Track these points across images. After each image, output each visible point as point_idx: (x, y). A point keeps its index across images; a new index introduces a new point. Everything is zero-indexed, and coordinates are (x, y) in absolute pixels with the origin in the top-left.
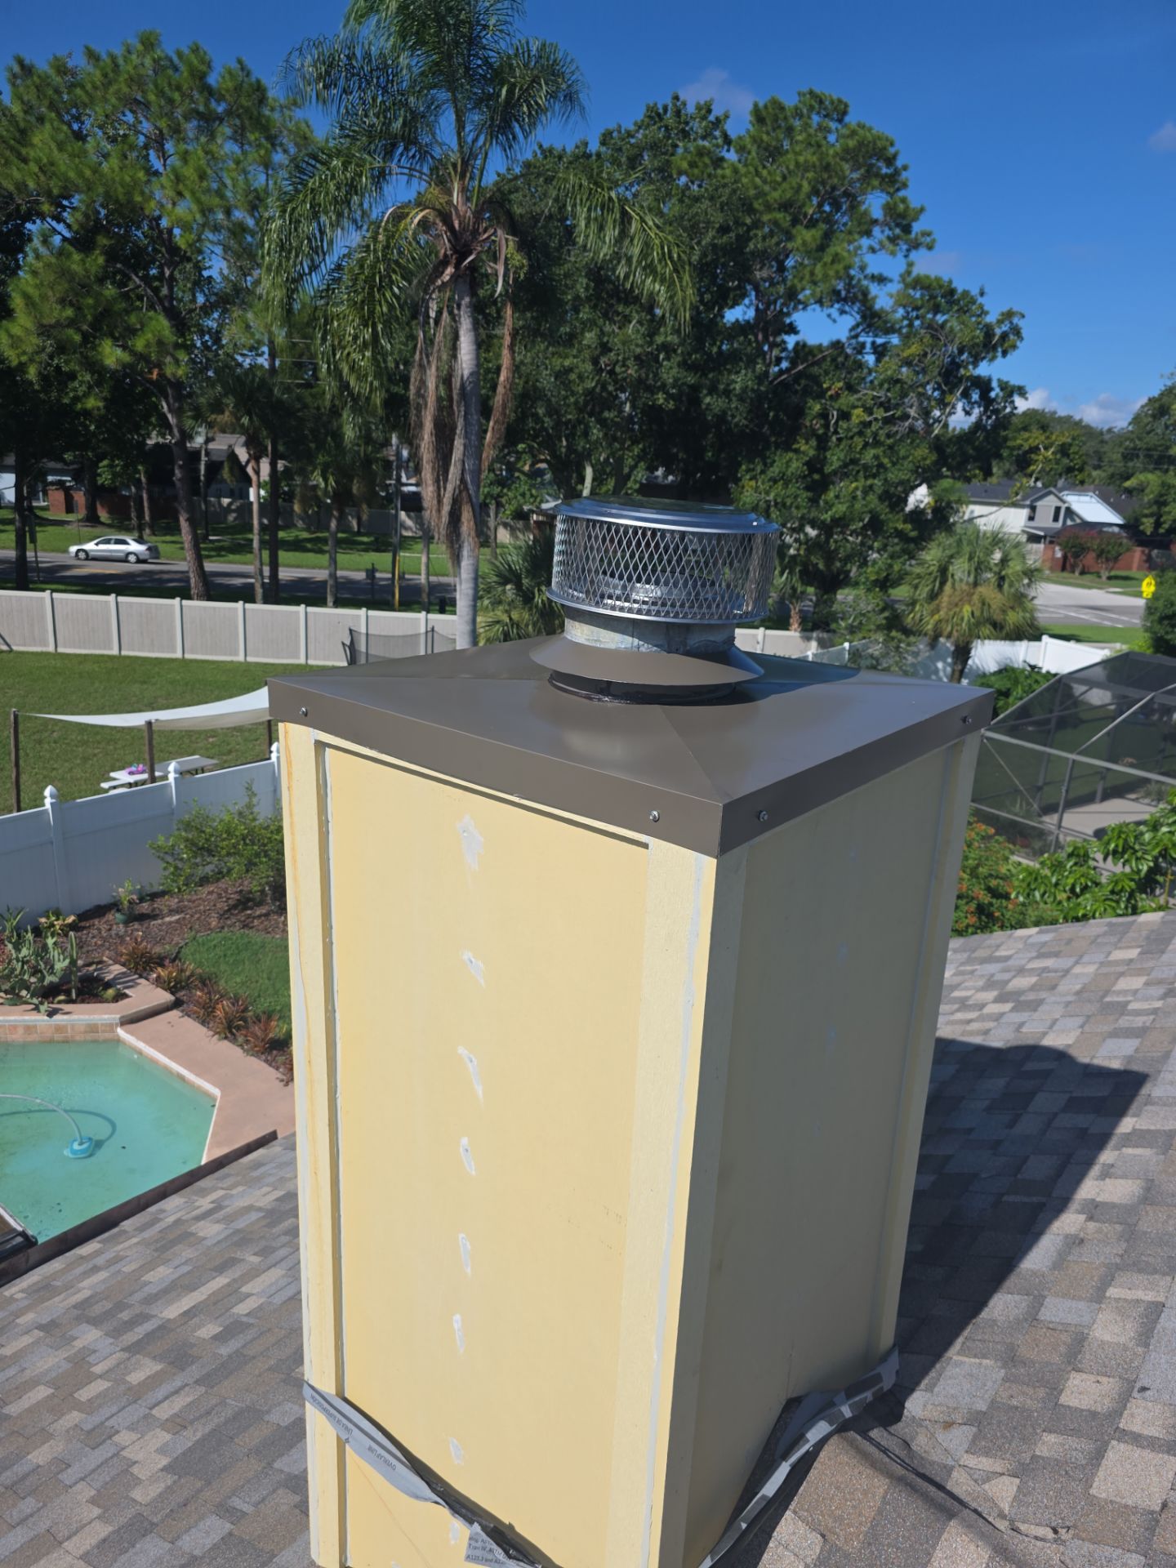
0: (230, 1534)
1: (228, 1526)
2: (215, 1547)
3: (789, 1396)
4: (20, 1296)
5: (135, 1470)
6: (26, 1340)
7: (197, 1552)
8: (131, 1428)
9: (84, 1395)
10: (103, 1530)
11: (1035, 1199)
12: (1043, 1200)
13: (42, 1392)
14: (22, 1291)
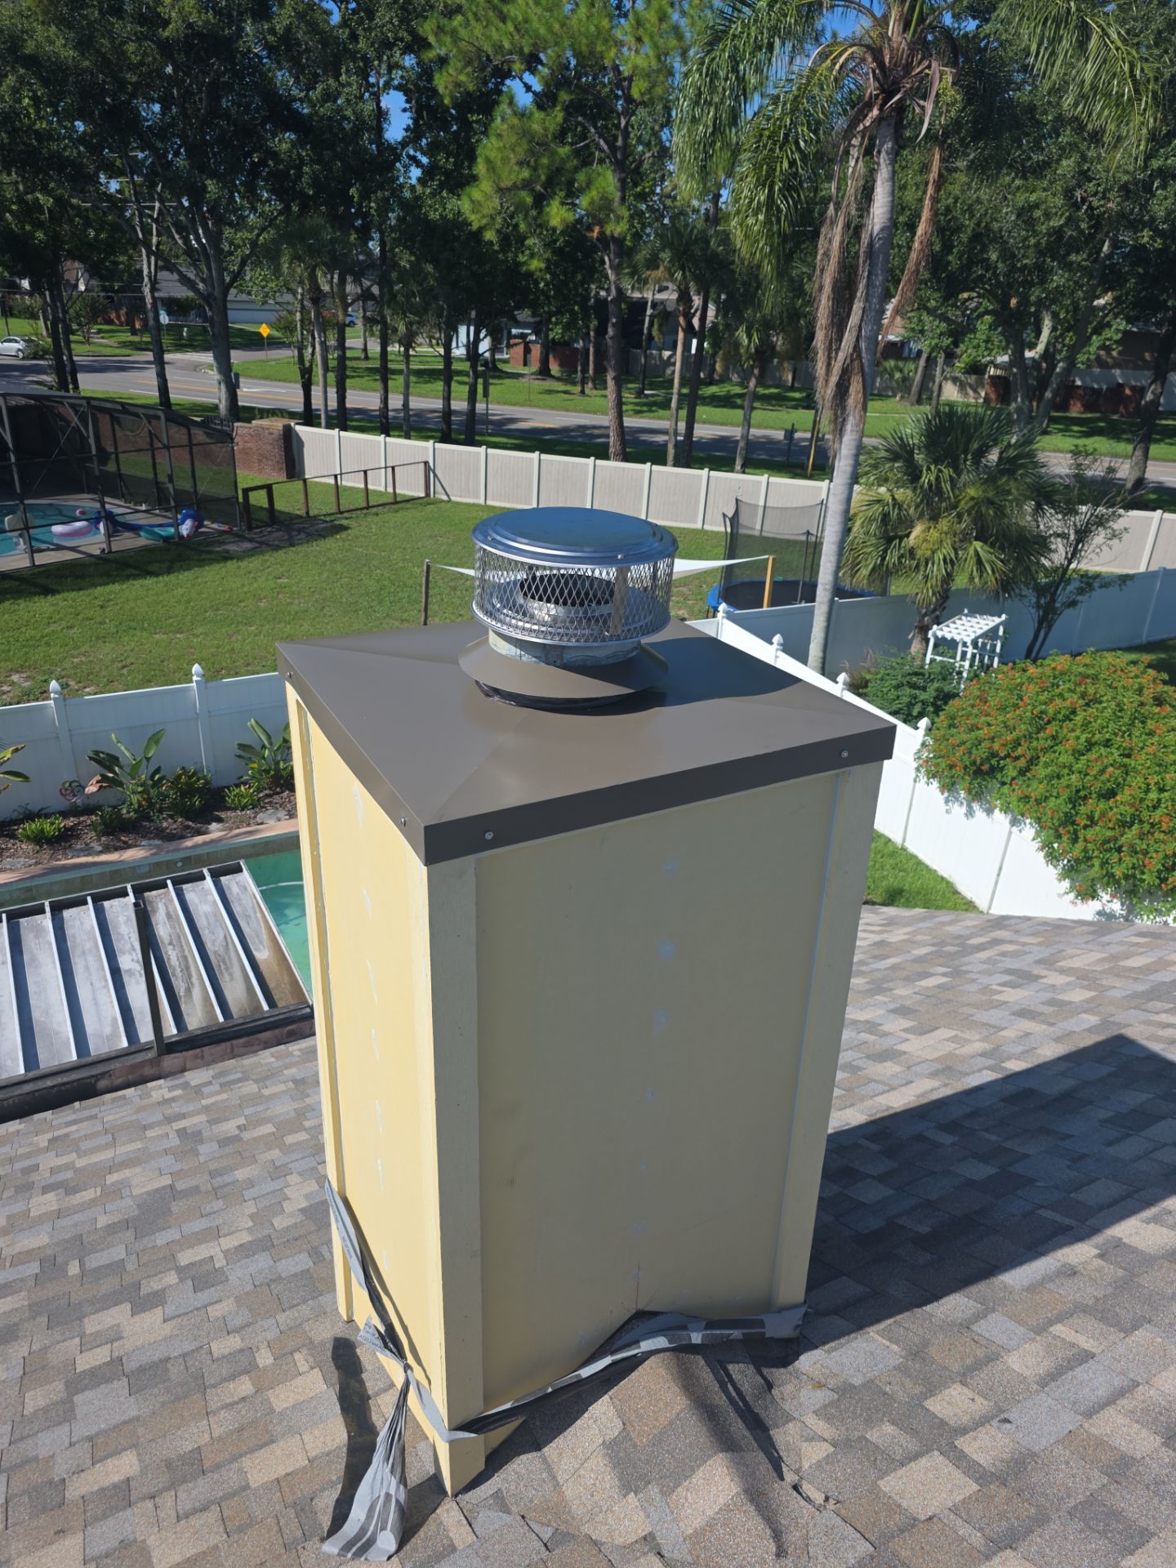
0: (308, 1270)
1: (311, 1263)
2: (295, 1275)
3: (641, 1306)
4: (297, 1053)
5: (285, 1204)
6: (282, 1087)
7: (284, 1275)
8: (300, 1174)
9: (290, 1139)
10: (245, 1238)
11: (1067, 1221)
12: (1073, 1223)
13: (269, 1129)
14: (299, 1050)
